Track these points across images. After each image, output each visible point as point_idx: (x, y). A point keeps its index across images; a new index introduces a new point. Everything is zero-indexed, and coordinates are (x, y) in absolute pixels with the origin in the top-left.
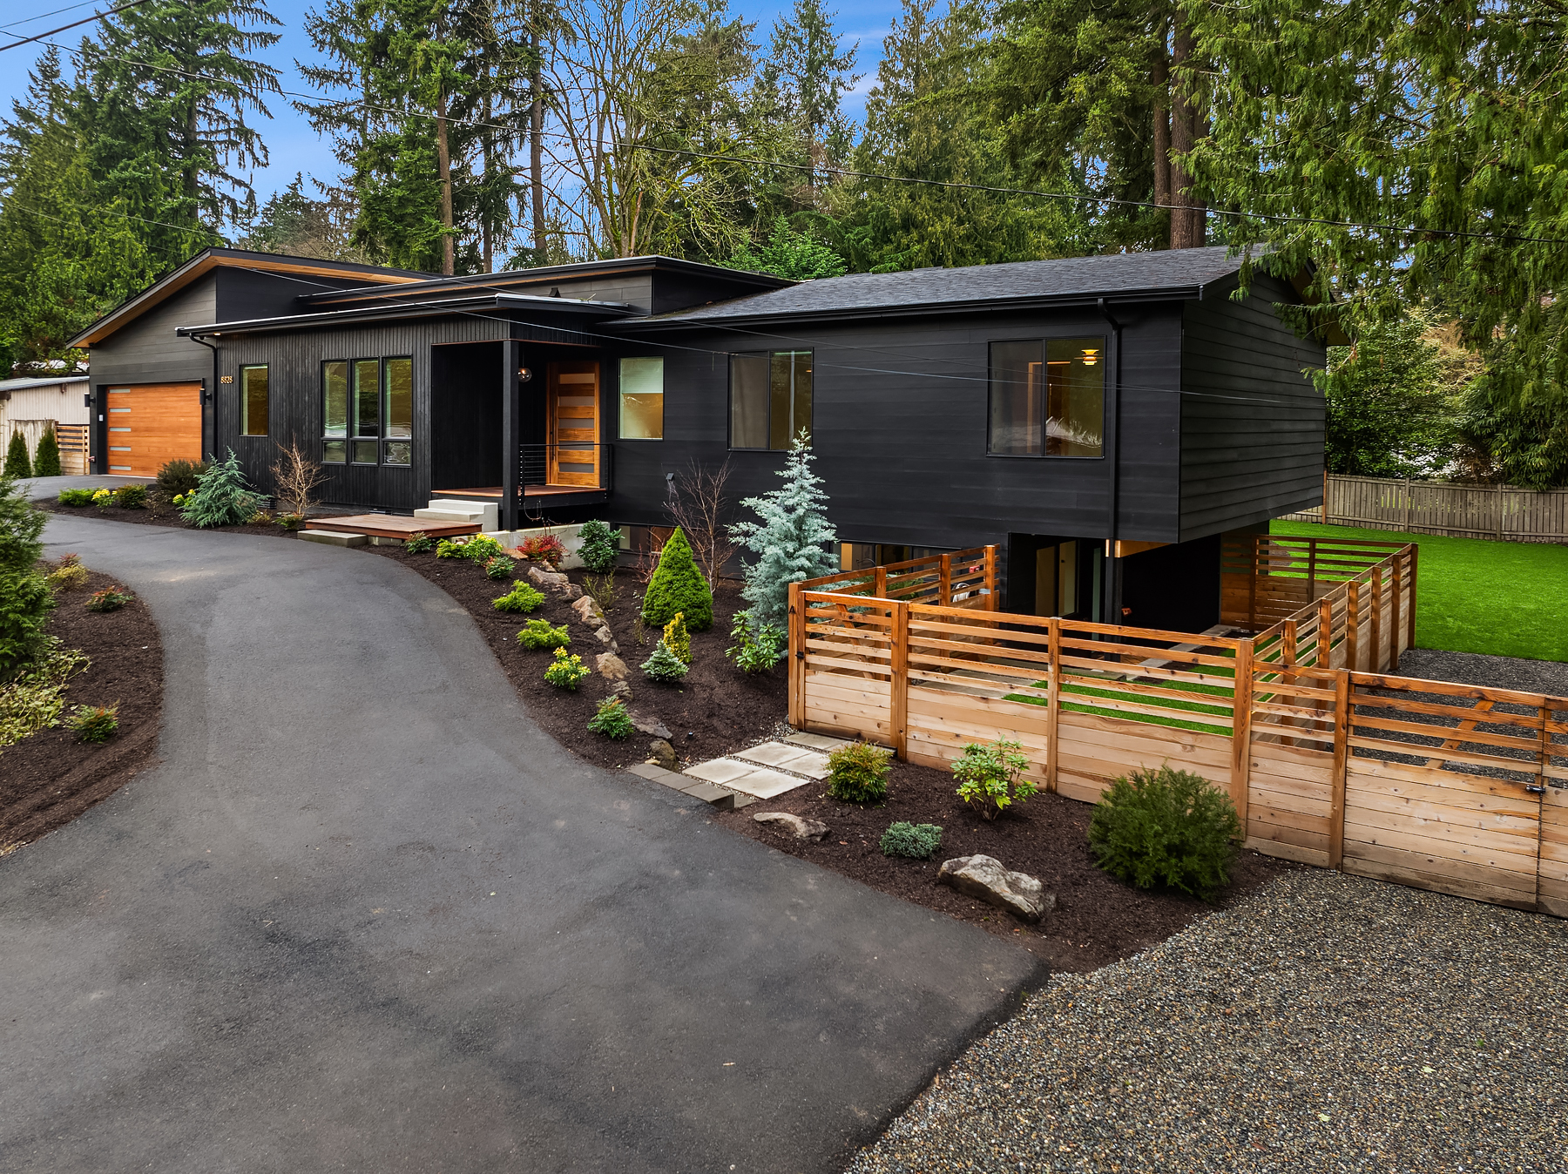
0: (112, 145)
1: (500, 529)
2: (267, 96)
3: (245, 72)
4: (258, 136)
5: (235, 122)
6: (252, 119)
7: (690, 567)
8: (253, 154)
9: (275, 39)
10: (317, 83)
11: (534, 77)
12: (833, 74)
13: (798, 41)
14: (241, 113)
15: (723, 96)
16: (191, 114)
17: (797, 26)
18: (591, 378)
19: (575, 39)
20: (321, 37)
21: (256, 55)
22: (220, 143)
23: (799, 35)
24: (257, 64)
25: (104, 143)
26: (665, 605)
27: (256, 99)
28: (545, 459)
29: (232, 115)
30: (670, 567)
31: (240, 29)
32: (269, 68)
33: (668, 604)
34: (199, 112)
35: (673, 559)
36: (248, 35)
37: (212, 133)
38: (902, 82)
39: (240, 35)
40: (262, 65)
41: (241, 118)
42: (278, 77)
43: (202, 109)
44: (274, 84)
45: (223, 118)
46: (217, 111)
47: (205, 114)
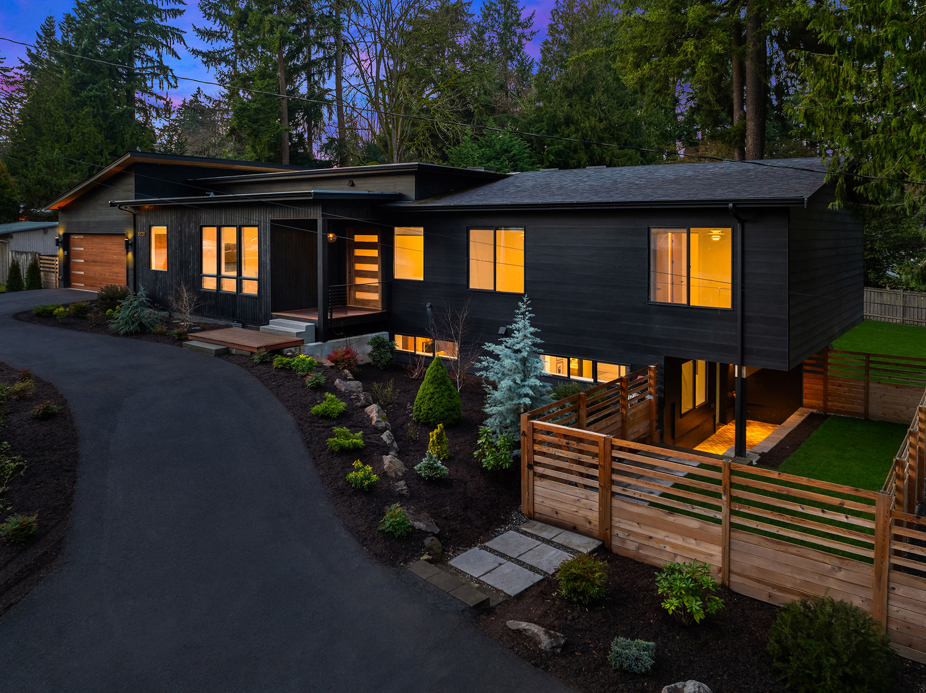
0: (83, 76)
1: (316, 341)
2: (177, 46)
3: (165, 32)
4: (171, 70)
5: (158, 62)
6: (168, 60)
8: (168, 81)
9: (181, 12)
10: (206, 39)
11: (337, 35)
12: (519, 31)
13: (498, 11)
14: (161, 56)
15: (453, 45)
16: (131, 58)
17: (497, 3)
18: (374, 239)
19: (362, 13)
20: (208, 11)
21: (170, 22)
22: (148, 74)
23: (498, 8)
24: (170, 27)
25: (79, 75)
27: (170, 48)
28: (346, 290)
29: (156, 57)
30: (432, 383)
31: (160, 7)
32: (178, 30)
34: (136, 57)
35: (434, 377)
36: (165, 10)
37: (143, 68)
38: (563, 36)
39: (160, 10)
40: (173, 28)
41: (161, 60)
42: (183, 35)
43: (137, 55)
44: (181, 39)
45: (150, 60)
46: (147, 56)
47: (139, 57)
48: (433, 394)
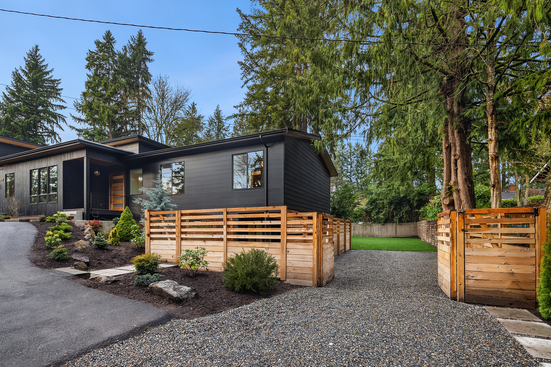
0: (6, 133)
1: (83, 219)
2: (61, 123)
3: (55, 116)
4: (58, 134)
5: (51, 130)
6: (56, 130)
7: (131, 220)
8: (56, 140)
9: (65, 108)
10: (78, 121)
11: (139, 121)
12: (224, 132)
13: (215, 123)
14: (53, 128)
15: (196, 136)
16: (36, 127)
17: (215, 119)
18: (122, 177)
19: (151, 112)
20: (79, 108)
21: (59, 111)
22: (45, 136)
23: (215, 121)
24: (58, 114)
25: (4, 132)
26: (120, 232)
27: (58, 125)
28: (109, 204)
29: (50, 128)
30: (123, 219)
31: (52, 103)
32: (62, 116)
33: (121, 232)
34: (39, 126)
35: (124, 217)
36: (55, 105)
37: (43, 133)
38: (239, 132)
39: (53, 105)
40: (60, 114)
41: (53, 130)
42: (65, 118)
43: (39, 125)
44: (64, 120)
45: (47, 129)
46: (45, 127)
47: (40, 127)
48: (123, 224)
